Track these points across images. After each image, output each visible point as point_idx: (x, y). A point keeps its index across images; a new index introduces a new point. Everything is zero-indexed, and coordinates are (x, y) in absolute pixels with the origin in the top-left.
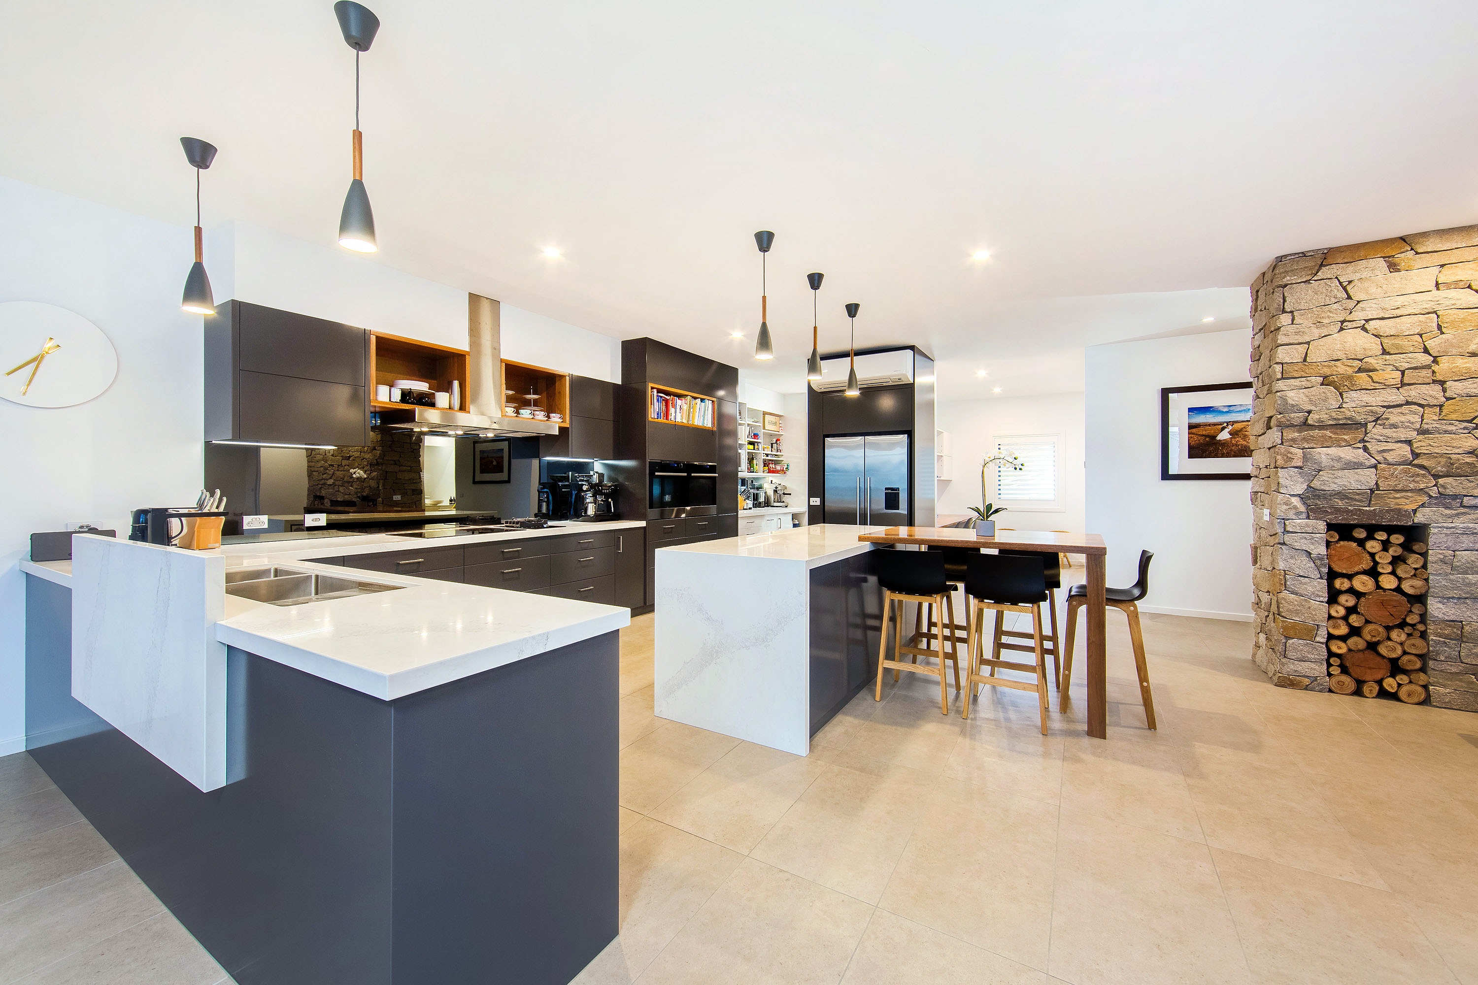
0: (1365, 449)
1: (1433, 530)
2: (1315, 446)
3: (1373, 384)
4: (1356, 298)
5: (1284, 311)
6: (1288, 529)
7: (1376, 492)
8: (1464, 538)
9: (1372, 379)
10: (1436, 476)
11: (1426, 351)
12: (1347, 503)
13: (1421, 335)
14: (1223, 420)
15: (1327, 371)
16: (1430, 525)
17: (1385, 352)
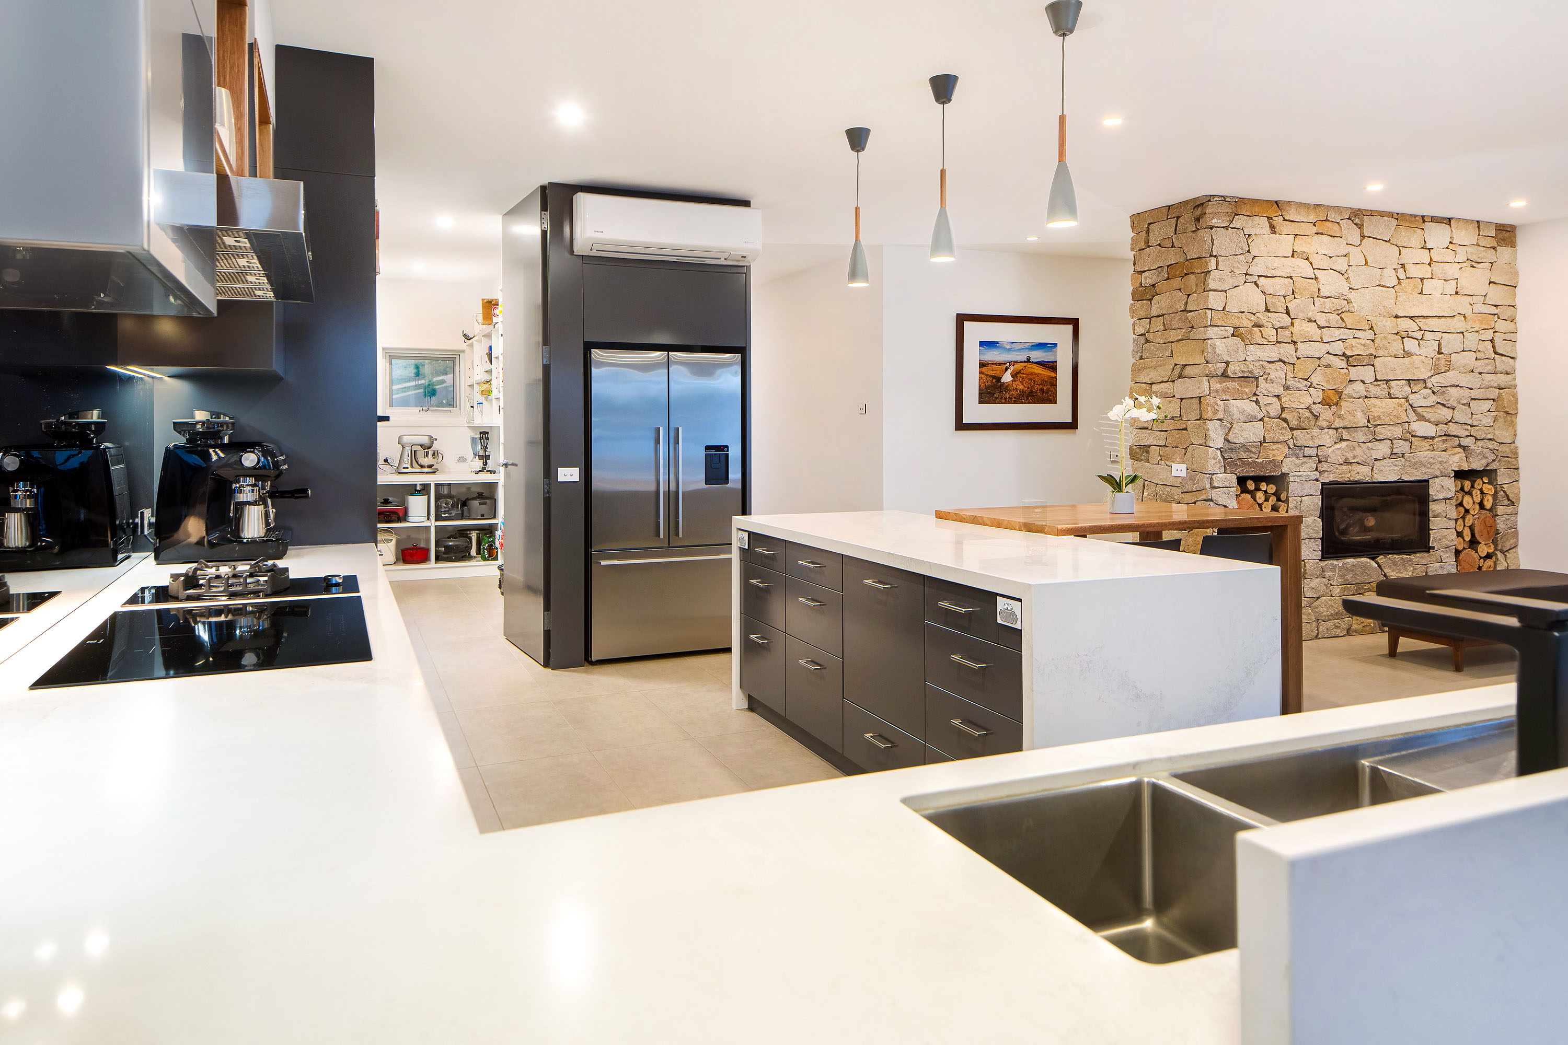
0: (1257, 402)
1: (1291, 479)
2: (1229, 398)
3: (1262, 339)
4: (1254, 253)
5: (1211, 256)
6: (1216, 484)
7: (1264, 444)
8: (1306, 485)
9: (1262, 335)
10: (1292, 429)
11: (1288, 313)
12: (1248, 455)
13: (1284, 297)
14: (1007, 360)
15: (1237, 323)
16: (1289, 474)
17: (1267, 310)
